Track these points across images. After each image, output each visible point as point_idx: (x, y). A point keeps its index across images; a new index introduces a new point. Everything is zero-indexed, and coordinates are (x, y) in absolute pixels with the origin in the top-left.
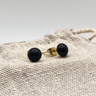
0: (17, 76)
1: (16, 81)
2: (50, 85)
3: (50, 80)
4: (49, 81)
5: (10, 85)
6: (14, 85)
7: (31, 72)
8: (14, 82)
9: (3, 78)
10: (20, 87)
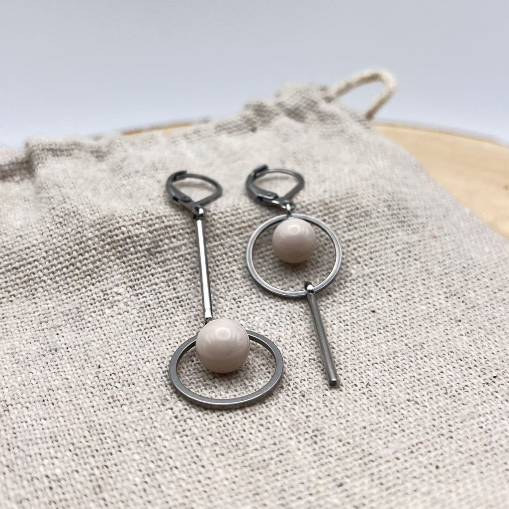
0: (132, 249)
1: (127, 264)
2: (226, 280)
3: (229, 263)
4: (225, 264)
5: (107, 275)
6: (119, 276)
7: (174, 237)
8: (122, 268)
9: (91, 254)
10: (137, 285)
